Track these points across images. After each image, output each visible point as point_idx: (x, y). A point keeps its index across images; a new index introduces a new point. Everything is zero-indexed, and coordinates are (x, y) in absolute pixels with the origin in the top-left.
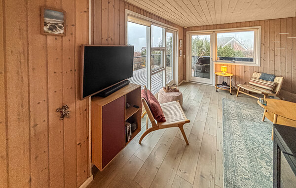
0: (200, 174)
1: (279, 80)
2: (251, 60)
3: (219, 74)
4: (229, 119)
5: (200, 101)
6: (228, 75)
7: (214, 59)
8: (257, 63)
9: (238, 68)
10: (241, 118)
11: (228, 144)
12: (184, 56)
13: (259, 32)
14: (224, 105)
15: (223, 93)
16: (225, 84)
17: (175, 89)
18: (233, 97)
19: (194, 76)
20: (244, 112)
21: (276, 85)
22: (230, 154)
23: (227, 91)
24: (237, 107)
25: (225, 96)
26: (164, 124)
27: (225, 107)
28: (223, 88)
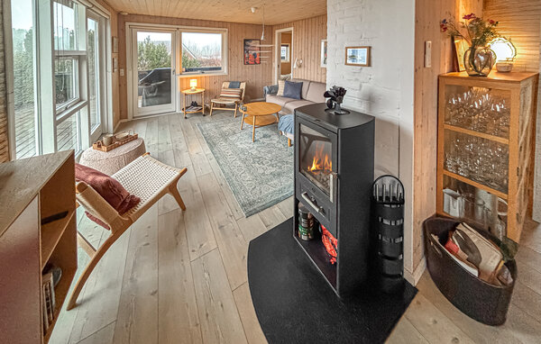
0: (217, 227)
1: (243, 86)
2: (220, 69)
3: (188, 92)
4: (215, 145)
5: (169, 140)
6: (199, 91)
7: (178, 72)
8: (225, 70)
9: (208, 80)
10: (225, 136)
11: (226, 170)
12: (122, 70)
13: (225, 34)
14: (202, 131)
15: (195, 117)
16: (194, 104)
17: (127, 136)
18: (208, 118)
19: (143, 106)
20: (225, 129)
21: (242, 90)
22: (233, 178)
23: (198, 114)
24: (216, 127)
25: (197, 120)
26: (141, 206)
27: (205, 133)
28: (193, 110)
